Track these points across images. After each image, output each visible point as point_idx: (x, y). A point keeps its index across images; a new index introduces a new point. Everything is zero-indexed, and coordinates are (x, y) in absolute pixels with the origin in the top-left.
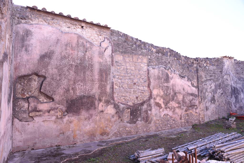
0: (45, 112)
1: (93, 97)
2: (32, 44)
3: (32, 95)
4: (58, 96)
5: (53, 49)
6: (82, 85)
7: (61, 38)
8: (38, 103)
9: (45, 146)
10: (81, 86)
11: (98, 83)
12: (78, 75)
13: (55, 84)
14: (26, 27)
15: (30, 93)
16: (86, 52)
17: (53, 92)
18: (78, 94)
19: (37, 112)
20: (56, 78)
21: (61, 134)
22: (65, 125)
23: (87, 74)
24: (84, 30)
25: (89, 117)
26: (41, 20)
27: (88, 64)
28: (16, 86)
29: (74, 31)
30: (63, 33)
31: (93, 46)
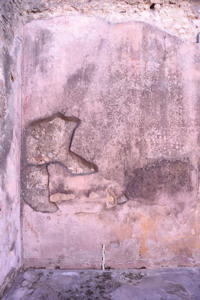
0: (80, 194)
1: (184, 163)
2: (52, 57)
3: (56, 159)
4: (106, 161)
5: (92, 61)
6: (158, 136)
7: (108, 36)
8: (65, 176)
9: (81, 265)
10: (156, 137)
11: (195, 129)
12: (148, 113)
13: (98, 135)
14: (41, 25)
15: (51, 155)
16: (164, 59)
17: (95, 152)
18: (150, 156)
19: (64, 194)
20: (102, 120)
21: (113, 244)
22: (121, 226)
23: (168, 109)
24: (157, 12)
25: (175, 209)
26: (68, 8)
27: (171, 86)
28: (28, 140)
29: (135, 17)
30: (112, 25)
31: (181, 45)
